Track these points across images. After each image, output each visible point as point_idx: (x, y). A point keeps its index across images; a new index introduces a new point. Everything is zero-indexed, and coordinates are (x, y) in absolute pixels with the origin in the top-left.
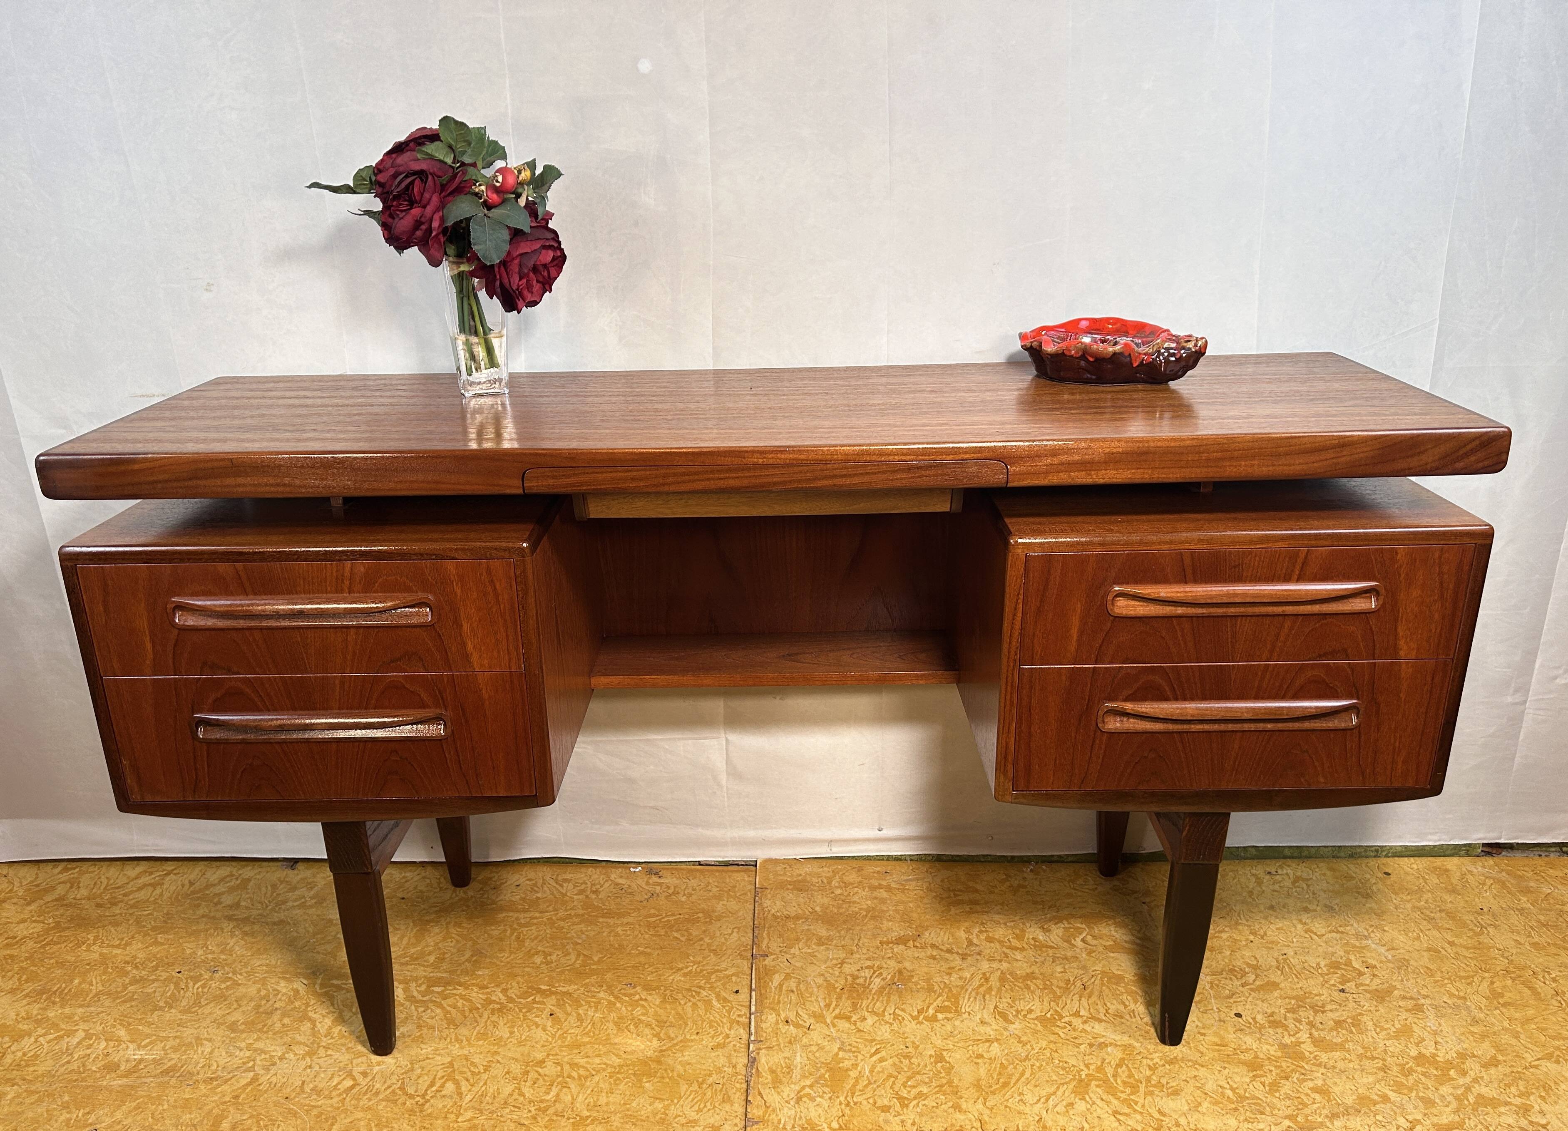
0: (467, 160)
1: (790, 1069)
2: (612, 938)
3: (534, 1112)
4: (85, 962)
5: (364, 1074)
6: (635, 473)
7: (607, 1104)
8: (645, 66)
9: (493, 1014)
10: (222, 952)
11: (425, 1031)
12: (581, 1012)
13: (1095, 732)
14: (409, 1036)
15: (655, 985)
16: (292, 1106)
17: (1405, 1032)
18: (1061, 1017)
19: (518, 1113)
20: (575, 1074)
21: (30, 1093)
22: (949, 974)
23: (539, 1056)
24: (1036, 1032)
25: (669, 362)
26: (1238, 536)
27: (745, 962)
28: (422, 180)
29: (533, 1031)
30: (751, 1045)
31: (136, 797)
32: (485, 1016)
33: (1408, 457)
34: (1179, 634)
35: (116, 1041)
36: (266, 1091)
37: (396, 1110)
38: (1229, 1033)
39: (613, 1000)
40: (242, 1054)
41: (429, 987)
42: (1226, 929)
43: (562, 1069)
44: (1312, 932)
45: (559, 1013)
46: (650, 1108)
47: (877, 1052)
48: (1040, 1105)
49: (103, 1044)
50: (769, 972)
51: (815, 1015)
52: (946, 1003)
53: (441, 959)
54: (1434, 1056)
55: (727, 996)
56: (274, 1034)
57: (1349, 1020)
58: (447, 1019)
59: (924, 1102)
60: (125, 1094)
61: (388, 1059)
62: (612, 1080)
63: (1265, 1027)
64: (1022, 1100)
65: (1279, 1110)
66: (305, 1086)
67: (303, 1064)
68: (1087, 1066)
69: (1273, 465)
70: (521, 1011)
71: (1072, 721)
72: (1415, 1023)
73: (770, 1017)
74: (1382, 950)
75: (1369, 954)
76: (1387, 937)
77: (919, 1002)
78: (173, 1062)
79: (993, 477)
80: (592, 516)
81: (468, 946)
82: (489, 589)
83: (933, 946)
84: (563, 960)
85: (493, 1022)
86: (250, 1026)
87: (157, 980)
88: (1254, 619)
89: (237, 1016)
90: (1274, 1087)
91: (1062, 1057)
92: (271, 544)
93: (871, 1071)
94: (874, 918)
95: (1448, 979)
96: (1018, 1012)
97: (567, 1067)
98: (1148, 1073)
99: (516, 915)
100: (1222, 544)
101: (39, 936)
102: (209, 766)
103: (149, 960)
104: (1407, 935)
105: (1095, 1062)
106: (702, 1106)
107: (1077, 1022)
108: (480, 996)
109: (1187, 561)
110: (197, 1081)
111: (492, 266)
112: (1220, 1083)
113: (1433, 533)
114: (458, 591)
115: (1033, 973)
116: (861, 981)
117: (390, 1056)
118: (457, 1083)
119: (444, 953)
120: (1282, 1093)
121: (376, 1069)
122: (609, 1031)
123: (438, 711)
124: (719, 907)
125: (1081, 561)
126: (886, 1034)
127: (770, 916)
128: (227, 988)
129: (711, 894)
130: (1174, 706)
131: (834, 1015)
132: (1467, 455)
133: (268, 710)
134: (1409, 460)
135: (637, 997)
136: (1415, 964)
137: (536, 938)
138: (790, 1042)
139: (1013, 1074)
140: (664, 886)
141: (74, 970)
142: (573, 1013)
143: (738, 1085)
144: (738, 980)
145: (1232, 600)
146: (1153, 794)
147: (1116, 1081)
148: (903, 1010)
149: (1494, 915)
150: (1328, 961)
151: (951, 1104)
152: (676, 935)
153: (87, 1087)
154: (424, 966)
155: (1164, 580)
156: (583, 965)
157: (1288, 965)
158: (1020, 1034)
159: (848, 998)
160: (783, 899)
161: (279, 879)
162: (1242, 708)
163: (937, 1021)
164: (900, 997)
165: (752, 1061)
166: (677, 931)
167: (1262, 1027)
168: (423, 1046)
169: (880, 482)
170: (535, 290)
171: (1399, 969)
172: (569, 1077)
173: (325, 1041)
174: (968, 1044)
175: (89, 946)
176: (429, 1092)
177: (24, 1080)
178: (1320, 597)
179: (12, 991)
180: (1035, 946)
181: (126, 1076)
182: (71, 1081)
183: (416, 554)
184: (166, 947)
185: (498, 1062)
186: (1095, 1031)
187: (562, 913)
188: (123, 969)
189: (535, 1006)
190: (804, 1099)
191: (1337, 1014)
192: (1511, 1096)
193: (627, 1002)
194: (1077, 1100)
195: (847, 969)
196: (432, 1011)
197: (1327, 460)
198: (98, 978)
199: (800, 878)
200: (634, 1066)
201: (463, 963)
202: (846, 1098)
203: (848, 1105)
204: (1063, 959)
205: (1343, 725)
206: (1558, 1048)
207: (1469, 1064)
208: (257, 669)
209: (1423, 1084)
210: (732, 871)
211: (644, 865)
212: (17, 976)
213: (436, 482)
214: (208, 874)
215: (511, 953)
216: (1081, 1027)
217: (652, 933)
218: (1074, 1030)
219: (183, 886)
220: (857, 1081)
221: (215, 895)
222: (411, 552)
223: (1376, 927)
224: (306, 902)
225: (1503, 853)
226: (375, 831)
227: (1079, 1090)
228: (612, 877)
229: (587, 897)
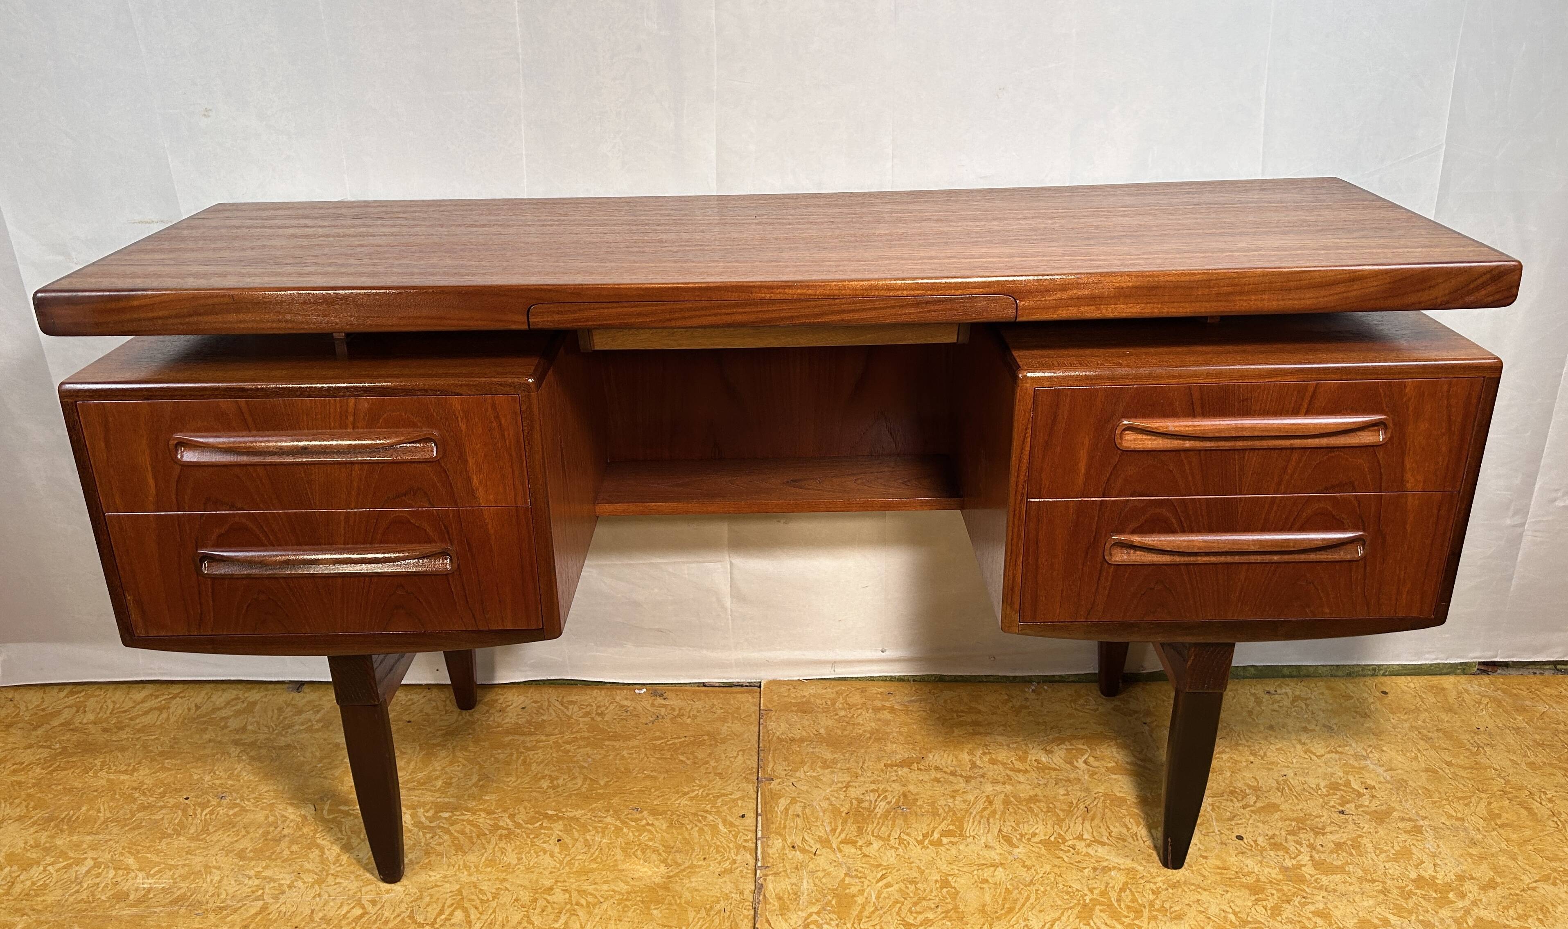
1: (797, 895)
2: (618, 762)
4: (93, 789)
5: (374, 902)
6: (641, 309)
9: (500, 839)
10: (229, 777)
11: (433, 857)
12: (588, 837)
13: (1102, 564)
14: (418, 863)
15: (661, 809)
17: (1404, 854)
18: (1065, 841)
20: (583, 902)
21: (40, 923)
22: (953, 797)
23: (548, 883)
24: (1039, 856)
25: (673, 190)
26: (1247, 370)
27: (750, 786)
29: (541, 858)
30: (758, 872)
31: (142, 633)
32: (493, 842)
33: (1418, 291)
34: (1187, 467)
35: (125, 869)
36: (275, 921)
38: (1231, 856)
39: (620, 825)
40: (251, 882)
41: (436, 812)
42: (1227, 750)
43: (570, 896)
44: (1311, 752)
45: (567, 840)
47: (883, 877)
49: (112, 873)
50: (775, 796)
51: (820, 840)
52: (951, 827)
53: (448, 784)
54: (1434, 878)
55: (733, 821)
56: (283, 862)
57: (1349, 843)
58: (455, 845)
60: (135, 923)
61: (397, 887)
62: (620, 907)
63: (1266, 850)
64: (1027, 925)
66: (315, 914)
67: (312, 892)
68: (1091, 890)
69: (1283, 300)
70: (528, 837)
71: (1079, 552)
72: (1414, 845)
73: (776, 842)
74: (1380, 770)
75: (1368, 775)
76: (1386, 757)
77: (924, 826)
78: (182, 891)
79: (1002, 311)
80: (597, 348)
81: (475, 770)
82: (495, 424)
83: (937, 768)
84: (570, 785)
85: (500, 848)
86: (259, 853)
87: (165, 807)
88: (1261, 452)
89: (245, 843)
90: (1276, 911)
91: (1066, 881)
92: (273, 381)
93: (878, 898)
94: (878, 740)
95: (1447, 800)
96: (1022, 835)
97: (575, 894)
98: (1152, 897)
99: (522, 738)
100: (1232, 378)
101: (45, 761)
102: (213, 601)
103: (156, 786)
104: (1405, 755)
105: (1099, 886)
107: (1080, 845)
108: (488, 822)
109: (1196, 395)
110: (207, 910)
112: (1223, 907)
113: (1442, 366)
114: (464, 427)
115: (1036, 796)
116: (866, 805)
117: (399, 883)
118: (465, 910)
119: (451, 778)
120: (1284, 917)
121: (385, 897)
122: (617, 857)
123: (444, 546)
124: (724, 729)
125: (1091, 395)
126: (891, 859)
127: (775, 738)
128: (235, 815)
129: (716, 715)
130: (1181, 539)
131: (839, 839)
132: (1478, 289)
133: (273, 546)
134: (1420, 294)
135: (644, 822)
136: (1414, 785)
137: (542, 762)
138: (797, 868)
139: (1018, 899)
140: (669, 708)
141: (82, 796)
142: (581, 839)
143: (745, 912)
144: (744, 804)
145: (1240, 434)
146: (1159, 625)
147: (1120, 905)
148: (908, 834)
149: (1490, 734)
150: (1327, 782)
152: (681, 758)
153: (96, 917)
154: (431, 791)
155: (1172, 414)
156: (590, 790)
157: (1288, 786)
158: (1024, 858)
159: (853, 823)
160: (787, 721)
161: (285, 701)
162: (1248, 541)
163: (942, 845)
164: (905, 821)
165: (759, 888)
166: (683, 754)
167: (1263, 849)
168: (431, 873)
169: (888, 316)
171: (1397, 789)
172: (578, 904)
174: (973, 868)
175: (96, 772)
176: (438, 920)
177: (34, 910)
179: (20, 819)
180: (1038, 768)
181: (135, 905)
182: (80, 911)
183: (419, 390)
184: (174, 772)
185: (507, 889)
186: (1099, 855)
187: (568, 736)
188: (130, 795)
189: (543, 831)
190: (812, 926)
191: (1338, 836)
192: (1510, 919)
193: (634, 827)
194: (1081, 925)
195: (853, 792)
196: (440, 837)
198: (106, 805)
199: (804, 699)
200: (642, 892)
201: (471, 788)
202: (853, 925)
204: (1066, 781)
205: (1349, 557)
206: (1554, 870)
207: (1468, 886)
208: (261, 505)
209: (1422, 907)
210: (736, 693)
211: (648, 687)
212: (24, 803)
213: (441, 318)
214: (214, 697)
215: (518, 777)
216: (1085, 850)
217: (658, 756)
218: (1078, 854)
219: (189, 709)
220: (863, 907)
221: (222, 718)
222: (416, 388)
223: (1375, 748)
224: (313, 725)
225: (1499, 671)
226: (381, 663)
227: (1083, 915)
228: (618, 698)
229: (593, 719)
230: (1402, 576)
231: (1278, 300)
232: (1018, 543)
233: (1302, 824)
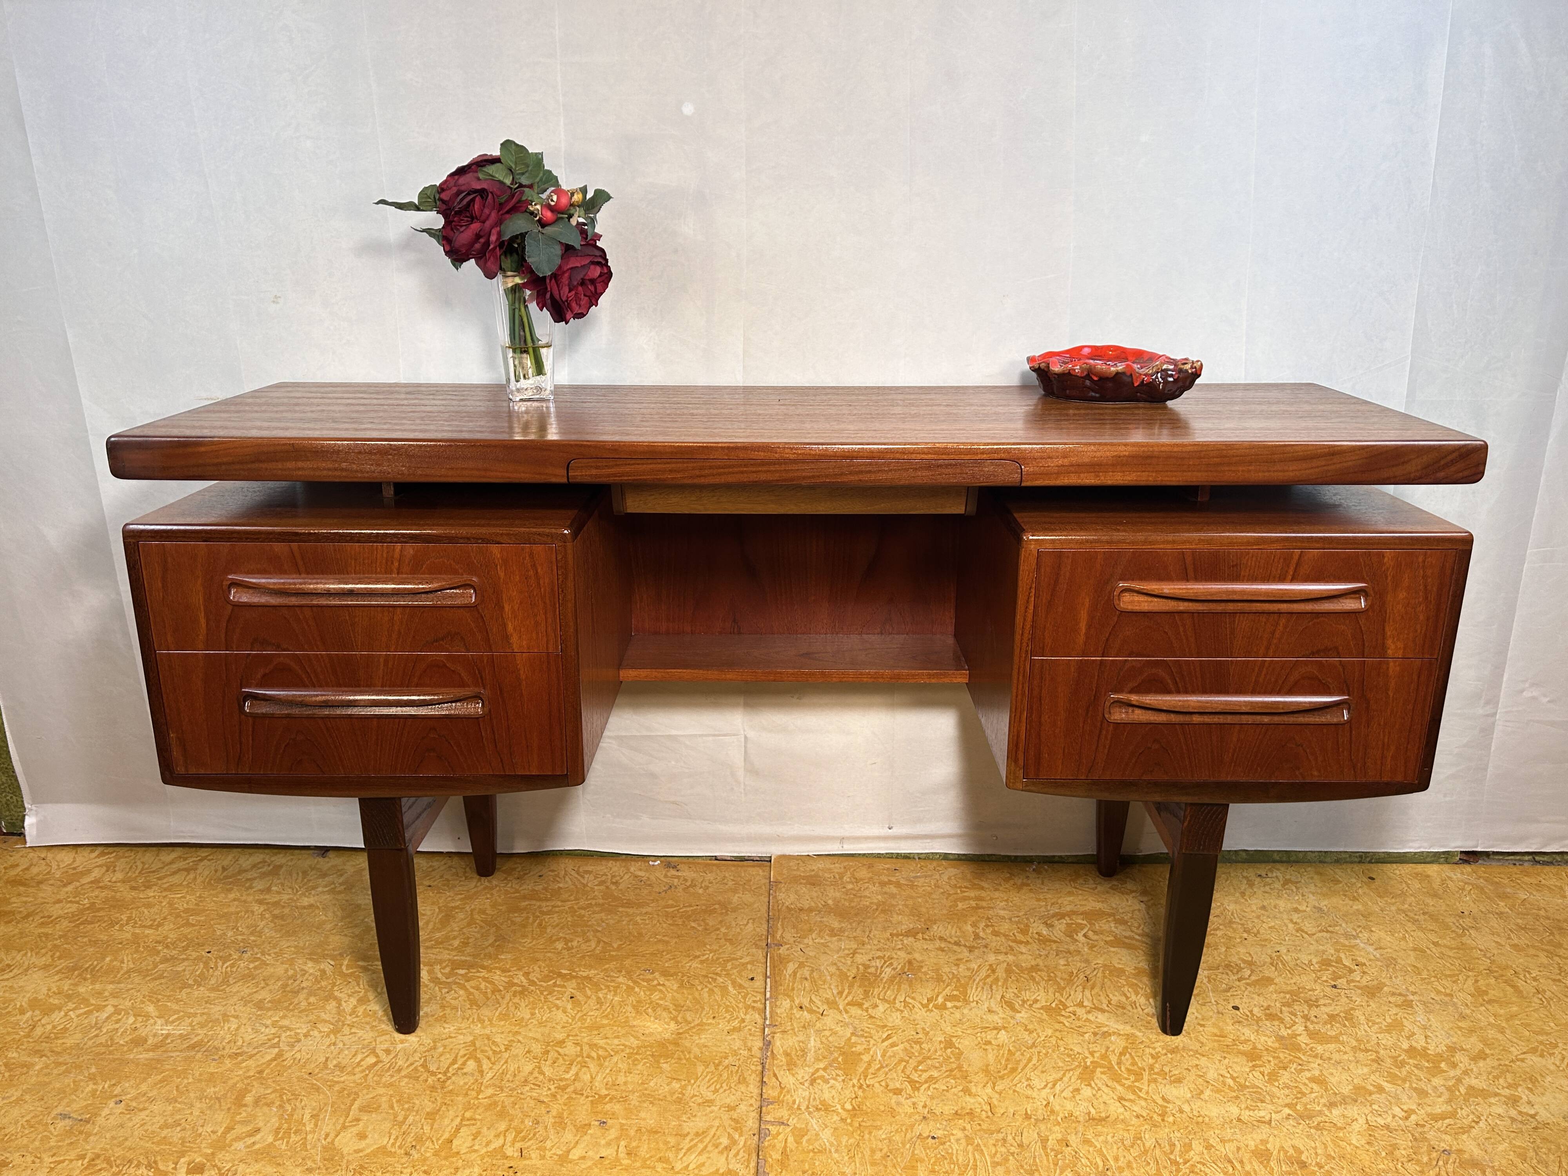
0: (524, 181)
1: (804, 1052)
2: (631, 927)
3: (553, 1090)
4: (117, 941)
5: (388, 1052)
6: (673, 465)
7: (625, 1083)
8: (688, 109)
9: (515, 996)
10: (252, 934)
11: (448, 1011)
12: (601, 995)
13: (1102, 722)
14: (433, 1016)
15: (672, 971)
16: (315, 1082)
17: (1395, 1026)
18: (1065, 1007)
19: (538, 1091)
20: (594, 1054)
21: (58, 1064)
22: (957, 965)
23: (560, 1036)
24: (1041, 1021)
25: (702, 380)
26: (1236, 537)
27: (760, 952)
28: (482, 198)
29: (554, 1013)
30: (767, 1029)
31: (181, 770)
32: (508, 997)
33: (1393, 466)
34: (1181, 629)
35: (144, 1016)
36: (290, 1067)
37: (417, 1086)
38: (1228, 1025)
39: (632, 984)
40: (267, 1030)
41: (453, 969)
42: (1221, 927)
43: (582, 1049)
44: (1303, 931)
45: (579, 996)
46: (667, 1088)
47: (889, 1037)
48: (1047, 1090)
49: (131, 1020)
50: (783, 961)
51: (828, 1002)
52: (955, 993)
53: (465, 944)
54: (1425, 1049)
55: (742, 983)
56: (300, 1012)
57: (1342, 1015)
58: (470, 1000)
59: (934, 1086)
60: (152, 1067)
61: (411, 1038)
62: (630, 1061)
63: (1261, 1020)
64: (1029, 1085)
65: (1279, 1098)
66: (329, 1063)
67: (327, 1041)
68: (1092, 1053)
69: (1269, 471)
70: (542, 993)
71: (1080, 711)
72: (1405, 1018)
73: (784, 1003)
74: (1370, 949)
75: (1357, 953)
76: (1375, 937)
77: (929, 991)
78: (200, 1038)
79: (1007, 476)
80: (629, 511)
81: (492, 931)
82: (531, 573)
83: (941, 939)
85: (514, 1003)
86: (276, 1004)
87: (187, 959)
88: (1250, 615)
89: (264, 995)
90: (1273, 1077)
91: (1067, 1045)
92: (325, 527)
93: (883, 1056)
94: (884, 911)
95: (1435, 977)
96: (1024, 1002)
97: (586, 1048)
98: (1151, 1061)
99: (538, 903)
100: (1221, 545)
101: (73, 916)
102: (253, 741)
103: (180, 940)
104: (1393, 935)
105: (1099, 1049)
106: (718, 1087)
107: (1080, 1012)
108: (503, 978)
109: (1189, 560)
110: (223, 1056)
111: (544, 277)
112: (1221, 1072)
113: (1417, 538)
114: (502, 574)
115: (1038, 965)
116: (872, 970)
117: (413, 1034)
118: (478, 1061)
119: (468, 938)
120: (1280, 1082)
121: (400, 1046)
122: (628, 1014)
123: (477, 690)
124: (735, 899)
125: (1090, 558)
126: (897, 1021)
127: (784, 908)
128: (255, 968)
129: (727, 887)
130: (1177, 699)
131: (846, 1001)
132: (1446, 466)
133: (314, 686)
134: (1394, 469)
135: (655, 982)
136: (1403, 963)
137: (557, 925)
138: (804, 1027)
139: (1020, 1060)
140: (682, 879)
141: (107, 948)
142: (593, 996)
143: (753, 1068)
144: (754, 968)
145: (1231, 598)
146: (1156, 784)
147: (1120, 1068)
148: (913, 998)
149: (1474, 918)
150: (1319, 959)
151: (960, 1088)
152: (693, 924)
153: (114, 1060)
154: (448, 949)
155: (1167, 577)
156: (603, 951)
157: (1282, 961)
158: (1026, 1023)
159: (860, 986)
160: (796, 892)
161: (310, 866)
162: (1240, 702)
163: (946, 1008)
164: (910, 986)
165: (768, 1044)
166: (694, 921)
167: (1259, 1019)
168: (446, 1025)
169: (904, 478)
170: (582, 303)
171: (1387, 966)
172: (588, 1056)
173: (349, 1019)
174: (976, 1031)
175: (122, 926)
176: (450, 1070)
177: (53, 1052)
178: (1313, 597)
179: (45, 967)
180: (1039, 940)
181: (153, 1050)
182: (98, 1054)
183: (462, 537)
184: (198, 928)
185: (519, 1041)
186: (1099, 1020)
187: (582, 903)
188: (154, 948)
189: (556, 989)
190: (819, 1081)
191: (1332, 1008)
192: (1500, 1087)
193: (644, 986)
194: (1083, 1086)
195: (859, 959)
196: (455, 992)
197: (1318, 467)
198: (130, 956)
199: (813, 873)
200: (651, 1047)
202: (859, 1080)
203: (861, 1087)
204: (1066, 953)
205: (1335, 720)
206: (1541, 1043)
207: (1458, 1057)
208: (306, 647)
209: (1415, 1075)
210: (748, 866)
211: (662, 859)
212: (50, 953)
213: (486, 470)
214: (241, 861)
215: (533, 938)
216: (1085, 1016)
217: (671, 922)
218: (1079, 1020)
219: (216, 871)
220: (869, 1064)
221: (248, 880)
222: (459, 535)
223: (1364, 928)
224: (335, 887)
225: (1480, 862)
226: (410, 808)
227: (1084, 1076)
228: (632, 869)
229: (607, 887)
230: (1386, 740)
231: (1263, 472)
232: (1022, 700)
233: (1295, 996)
